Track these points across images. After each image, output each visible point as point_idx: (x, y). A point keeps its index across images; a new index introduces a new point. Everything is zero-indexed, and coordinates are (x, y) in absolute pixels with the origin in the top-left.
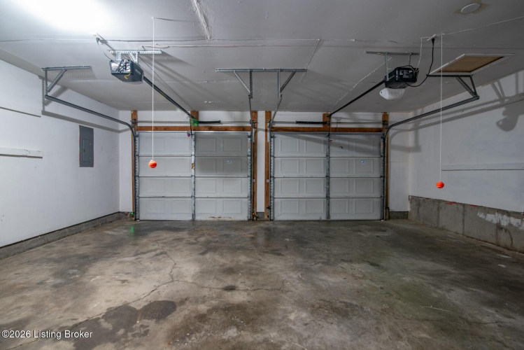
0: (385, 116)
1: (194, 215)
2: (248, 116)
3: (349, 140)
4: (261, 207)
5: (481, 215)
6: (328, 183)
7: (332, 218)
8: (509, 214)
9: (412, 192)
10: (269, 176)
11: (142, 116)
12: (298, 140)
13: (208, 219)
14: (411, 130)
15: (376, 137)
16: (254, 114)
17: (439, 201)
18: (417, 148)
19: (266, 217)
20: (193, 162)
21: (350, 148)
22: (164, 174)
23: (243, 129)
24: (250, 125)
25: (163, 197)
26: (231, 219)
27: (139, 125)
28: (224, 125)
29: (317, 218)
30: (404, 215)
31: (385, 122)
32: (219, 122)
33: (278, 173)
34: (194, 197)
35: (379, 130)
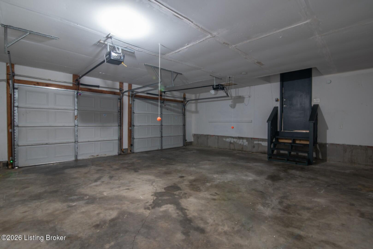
0: (184, 95)
1: (76, 156)
2: (117, 85)
3: (170, 105)
4: (125, 145)
5: (224, 139)
6: (162, 129)
7: (164, 148)
8: (233, 138)
9: (194, 132)
10: (131, 125)
11: (19, 70)
12: (147, 104)
13: (89, 158)
14: (194, 103)
15: (181, 105)
16: (121, 84)
17: (208, 135)
18: (197, 112)
19: (129, 151)
20: (76, 115)
21: (171, 110)
22: (47, 124)
23: (114, 93)
24: (118, 91)
25: (47, 144)
26: (107, 156)
27: (16, 78)
28: (100, 89)
29: (156, 149)
30: (191, 143)
31: (185, 98)
32: (98, 87)
33: (136, 123)
34: (76, 142)
35: (182, 102)
